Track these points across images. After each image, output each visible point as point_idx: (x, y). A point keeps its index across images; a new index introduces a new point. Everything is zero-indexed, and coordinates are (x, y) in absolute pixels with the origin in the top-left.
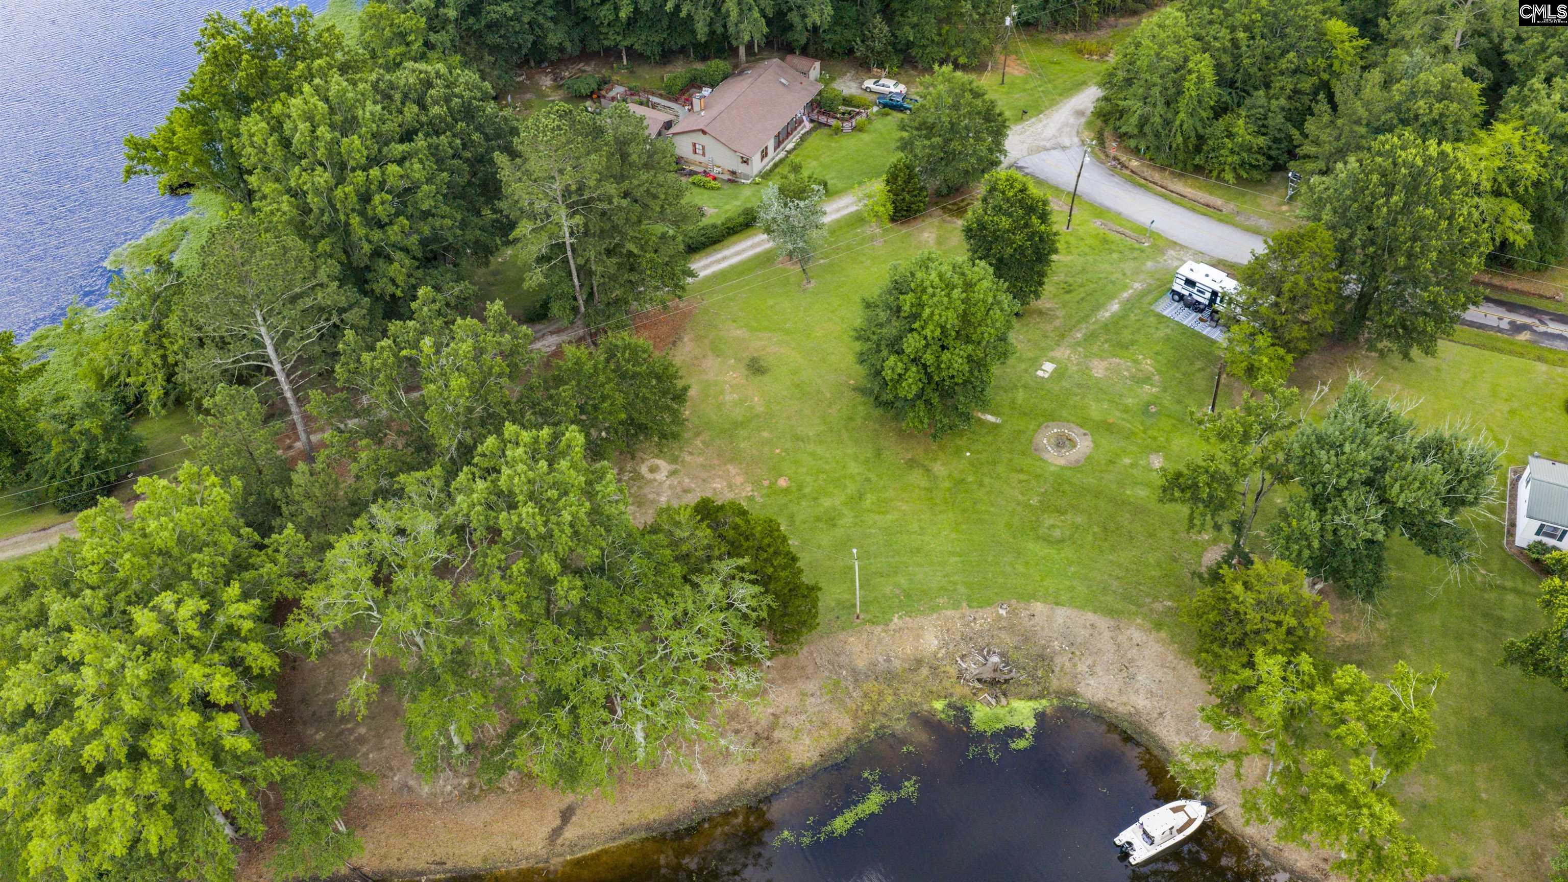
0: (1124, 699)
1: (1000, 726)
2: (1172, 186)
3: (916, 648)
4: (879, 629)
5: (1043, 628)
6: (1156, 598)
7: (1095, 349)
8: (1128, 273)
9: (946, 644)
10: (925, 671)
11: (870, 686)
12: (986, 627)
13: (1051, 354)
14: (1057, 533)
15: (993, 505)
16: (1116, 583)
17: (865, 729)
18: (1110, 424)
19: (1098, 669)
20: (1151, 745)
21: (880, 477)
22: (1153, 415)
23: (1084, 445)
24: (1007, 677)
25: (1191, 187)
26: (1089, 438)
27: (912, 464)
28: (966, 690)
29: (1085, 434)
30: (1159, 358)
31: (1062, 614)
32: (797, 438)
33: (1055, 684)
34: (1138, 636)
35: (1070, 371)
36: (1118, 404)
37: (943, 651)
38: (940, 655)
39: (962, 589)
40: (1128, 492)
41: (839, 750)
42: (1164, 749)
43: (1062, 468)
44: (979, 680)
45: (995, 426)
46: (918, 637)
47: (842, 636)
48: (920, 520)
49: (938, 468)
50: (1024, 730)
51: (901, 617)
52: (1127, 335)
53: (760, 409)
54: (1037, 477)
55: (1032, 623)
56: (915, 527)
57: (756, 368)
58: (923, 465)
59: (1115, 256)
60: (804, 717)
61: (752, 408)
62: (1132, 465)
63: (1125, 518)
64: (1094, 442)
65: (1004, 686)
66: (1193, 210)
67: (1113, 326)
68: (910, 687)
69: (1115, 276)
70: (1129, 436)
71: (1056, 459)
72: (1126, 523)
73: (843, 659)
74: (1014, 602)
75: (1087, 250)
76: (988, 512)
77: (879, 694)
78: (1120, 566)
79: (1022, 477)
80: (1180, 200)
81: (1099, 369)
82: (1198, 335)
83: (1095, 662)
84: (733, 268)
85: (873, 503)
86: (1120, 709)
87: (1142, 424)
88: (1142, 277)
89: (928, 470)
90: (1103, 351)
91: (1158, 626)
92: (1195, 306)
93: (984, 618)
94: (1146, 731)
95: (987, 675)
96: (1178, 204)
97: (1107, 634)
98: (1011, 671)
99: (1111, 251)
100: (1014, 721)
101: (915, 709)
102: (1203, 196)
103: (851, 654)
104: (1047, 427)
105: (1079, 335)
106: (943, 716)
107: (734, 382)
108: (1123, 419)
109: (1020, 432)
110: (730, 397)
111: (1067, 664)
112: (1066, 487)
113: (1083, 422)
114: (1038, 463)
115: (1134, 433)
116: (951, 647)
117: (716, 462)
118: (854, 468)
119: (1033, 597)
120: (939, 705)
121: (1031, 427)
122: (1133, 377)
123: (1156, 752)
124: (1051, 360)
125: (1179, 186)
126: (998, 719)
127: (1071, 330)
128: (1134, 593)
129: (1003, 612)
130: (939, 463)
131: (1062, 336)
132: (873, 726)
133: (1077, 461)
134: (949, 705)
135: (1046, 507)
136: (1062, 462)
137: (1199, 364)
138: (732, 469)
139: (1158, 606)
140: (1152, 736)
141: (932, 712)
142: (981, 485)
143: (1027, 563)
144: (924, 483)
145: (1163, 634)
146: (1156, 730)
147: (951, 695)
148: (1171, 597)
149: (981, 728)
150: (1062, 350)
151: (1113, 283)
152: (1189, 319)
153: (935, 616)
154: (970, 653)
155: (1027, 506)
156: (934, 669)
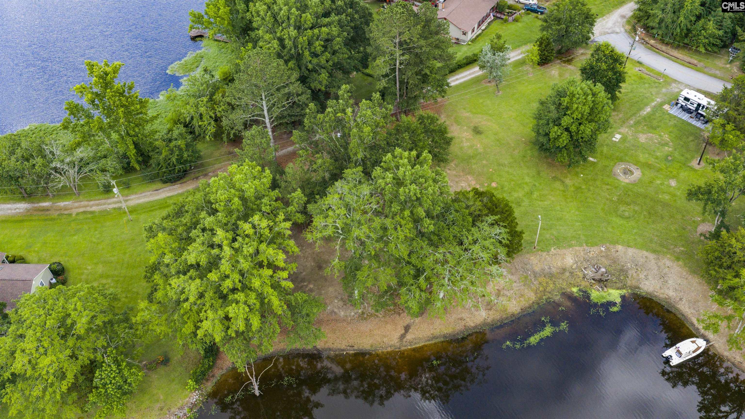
0: (662, 291)
1: (604, 300)
2: (672, 53)
3: (563, 263)
4: (545, 254)
5: (622, 257)
6: (676, 246)
7: (640, 129)
8: (654, 93)
9: (577, 262)
10: (567, 274)
11: (541, 279)
12: (595, 255)
13: (619, 130)
14: (627, 214)
15: (595, 200)
16: (656, 238)
17: (541, 298)
18: (650, 164)
19: (650, 277)
20: (677, 313)
21: (540, 184)
22: (669, 161)
23: (637, 174)
24: (607, 279)
25: (681, 54)
26: (640, 170)
27: (555, 179)
28: (587, 284)
29: (637, 169)
30: (672, 134)
31: (631, 252)
32: (499, 165)
33: (629, 283)
34: (668, 263)
35: (628, 139)
36: (653, 155)
37: (575, 265)
38: (574, 267)
39: (583, 237)
40: (660, 196)
41: (530, 307)
42: (683, 315)
43: (627, 184)
44: (593, 279)
45: (594, 163)
46: (563, 259)
47: (528, 256)
48: (561, 205)
49: (568, 181)
50: (616, 303)
51: (555, 249)
52: (655, 123)
53: (481, 150)
54: (616, 187)
55: (617, 254)
56: (558, 208)
57: (477, 131)
58: (561, 180)
59: (647, 85)
60: (512, 292)
61: (477, 149)
62: (661, 184)
63: (659, 208)
64: (642, 172)
65: (605, 283)
66: (683, 65)
67: (649, 119)
68: (561, 281)
69: (648, 95)
70: (659, 170)
71: (624, 180)
72: (660, 211)
73: (528, 266)
74: (608, 244)
75: (633, 82)
76: (593, 203)
77: (546, 283)
78: (658, 230)
79: (609, 187)
80: (676, 60)
81: (643, 138)
82: (690, 124)
83: (648, 274)
84: (461, 84)
85: (537, 196)
86: (661, 296)
87: (665, 165)
88: (661, 96)
89: (563, 182)
90: (644, 130)
91: (678, 259)
92: (689, 111)
93: (594, 251)
94: (674, 306)
95: (598, 277)
96: (675, 62)
97: (653, 261)
98: (608, 276)
99: (644, 83)
100: (611, 299)
101: (564, 291)
102: (688, 59)
103: (532, 264)
104: (619, 164)
105: (632, 122)
106: (577, 295)
107: (467, 137)
108: (656, 162)
109: (606, 166)
110: (466, 144)
111: (634, 274)
112: (630, 193)
113: (637, 163)
114: (616, 181)
115: (661, 169)
116: (579, 264)
117: (462, 174)
118: (527, 179)
119: (617, 242)
120: (575, 290)
121: (611, 164)
122: (659, 143)
123: (679, 316)
124: (619, 133)
125: (675, 53)
126: (603, 297)
127: (627, 119)
128: (665, 243)
129: (603, 249)
130: (568, 179)
131: (624, 122)
132: (544, 297)
133: (635, 181)
134: (580, 290)
135: (620, 201)
136: (627, 181)
137: (691, 138)
138: (470, 178)
139: (677, 250)
140: (677, 309)
141: (572, 293)
142: (589, 190)
143: (613, 227)
144: (562, 188)
145: (681, 263)
146: (679, 306)
147: (580, 285)
148: (683, 246)
149: (596, 301)
150: (624, 128)
151: (647, 98)
152: (685, 117)
153: (571, 249)
154: (588, 267)
155: (611, 201)
156: (571, 273)
